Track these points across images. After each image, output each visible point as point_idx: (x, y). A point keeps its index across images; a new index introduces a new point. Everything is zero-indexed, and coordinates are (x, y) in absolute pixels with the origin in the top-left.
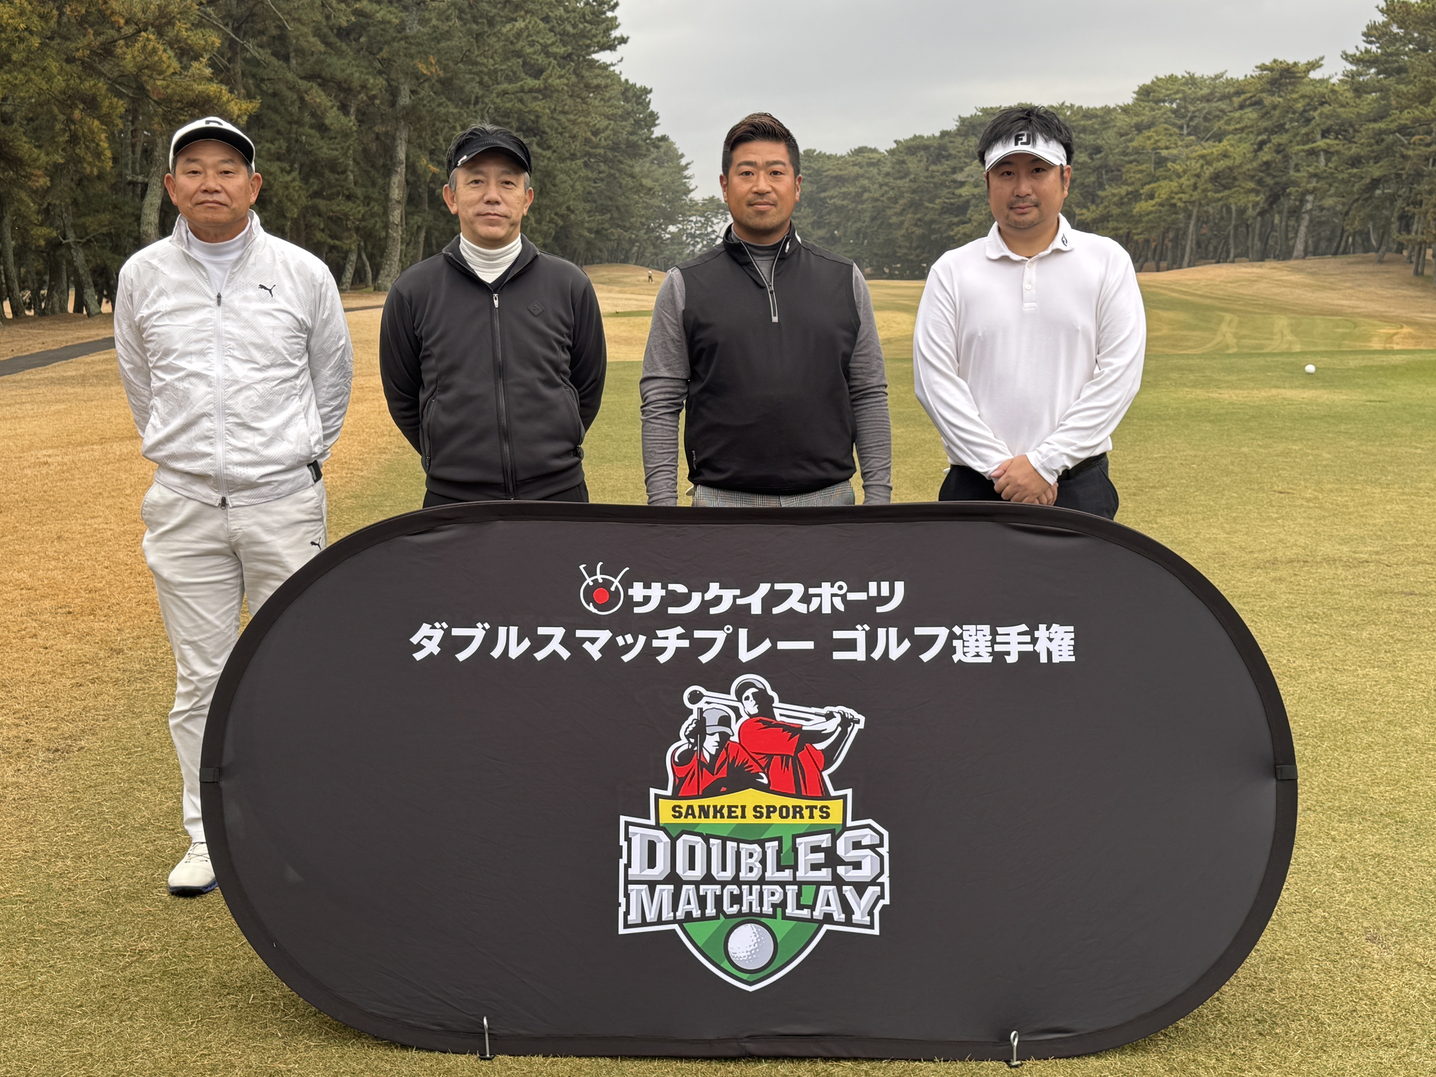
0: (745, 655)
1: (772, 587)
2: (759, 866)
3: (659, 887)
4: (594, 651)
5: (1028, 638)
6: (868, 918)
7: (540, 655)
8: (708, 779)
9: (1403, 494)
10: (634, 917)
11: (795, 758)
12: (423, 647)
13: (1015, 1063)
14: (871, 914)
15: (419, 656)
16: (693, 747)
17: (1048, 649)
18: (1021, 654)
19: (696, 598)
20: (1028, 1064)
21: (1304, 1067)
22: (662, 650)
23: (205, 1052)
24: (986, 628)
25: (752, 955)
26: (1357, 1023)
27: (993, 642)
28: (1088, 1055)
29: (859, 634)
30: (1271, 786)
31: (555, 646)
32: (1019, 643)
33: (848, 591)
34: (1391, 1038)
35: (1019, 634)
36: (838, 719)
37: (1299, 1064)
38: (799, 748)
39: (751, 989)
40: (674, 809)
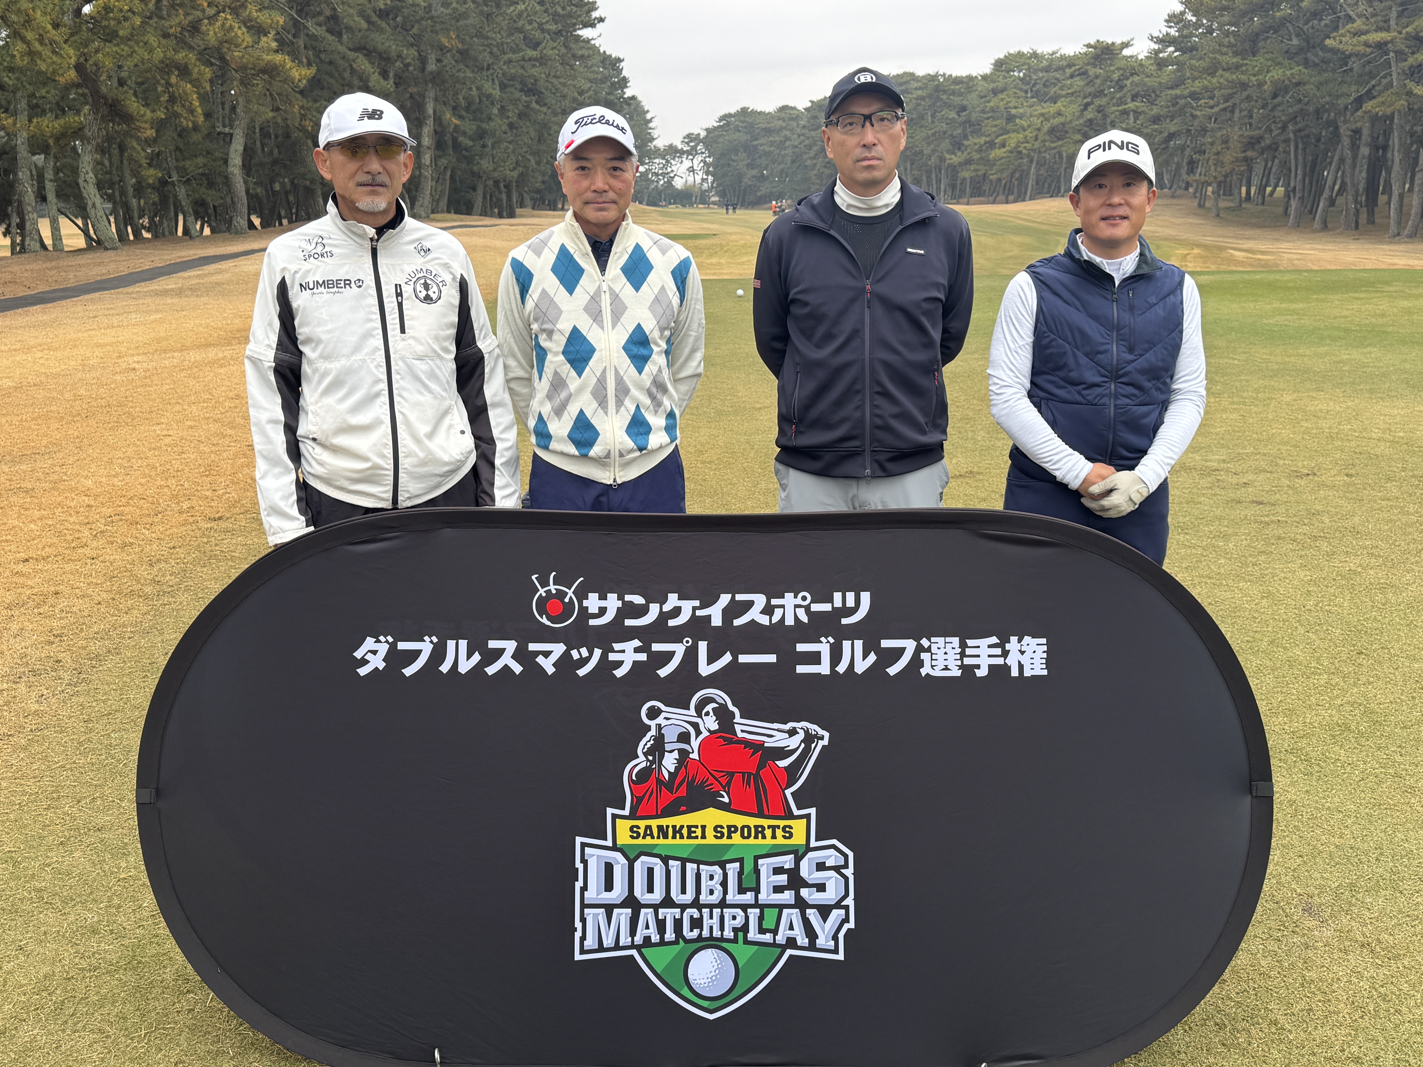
0: (705, 669)
1: (733, 597)
2: (720, 888)
3: (616, 911)
4: (548, 665)
5: (998, 651)
6: (832, 943)
7: (491, 670)
8: (668, 797)
10: (590, 942)
11: (757, 776)
12: (368, 662)
14: (835, 938)
15: (363, 671)
16: (651, 765)
17: (1019, 662)
18: (990, 666)
19: (654, 609)
22: (619, 664)
24: (956, 641)
25: (713, 981)
27: (963, 655)
29: (823, 647)
30: (1246, 805)
31: (506, 660)
32: (989, 656)
33: (812, 602)
35: (990, 646)
36: (801, 735)
38: (761, 766)
39: (712, 1017)
40: (631, 829)
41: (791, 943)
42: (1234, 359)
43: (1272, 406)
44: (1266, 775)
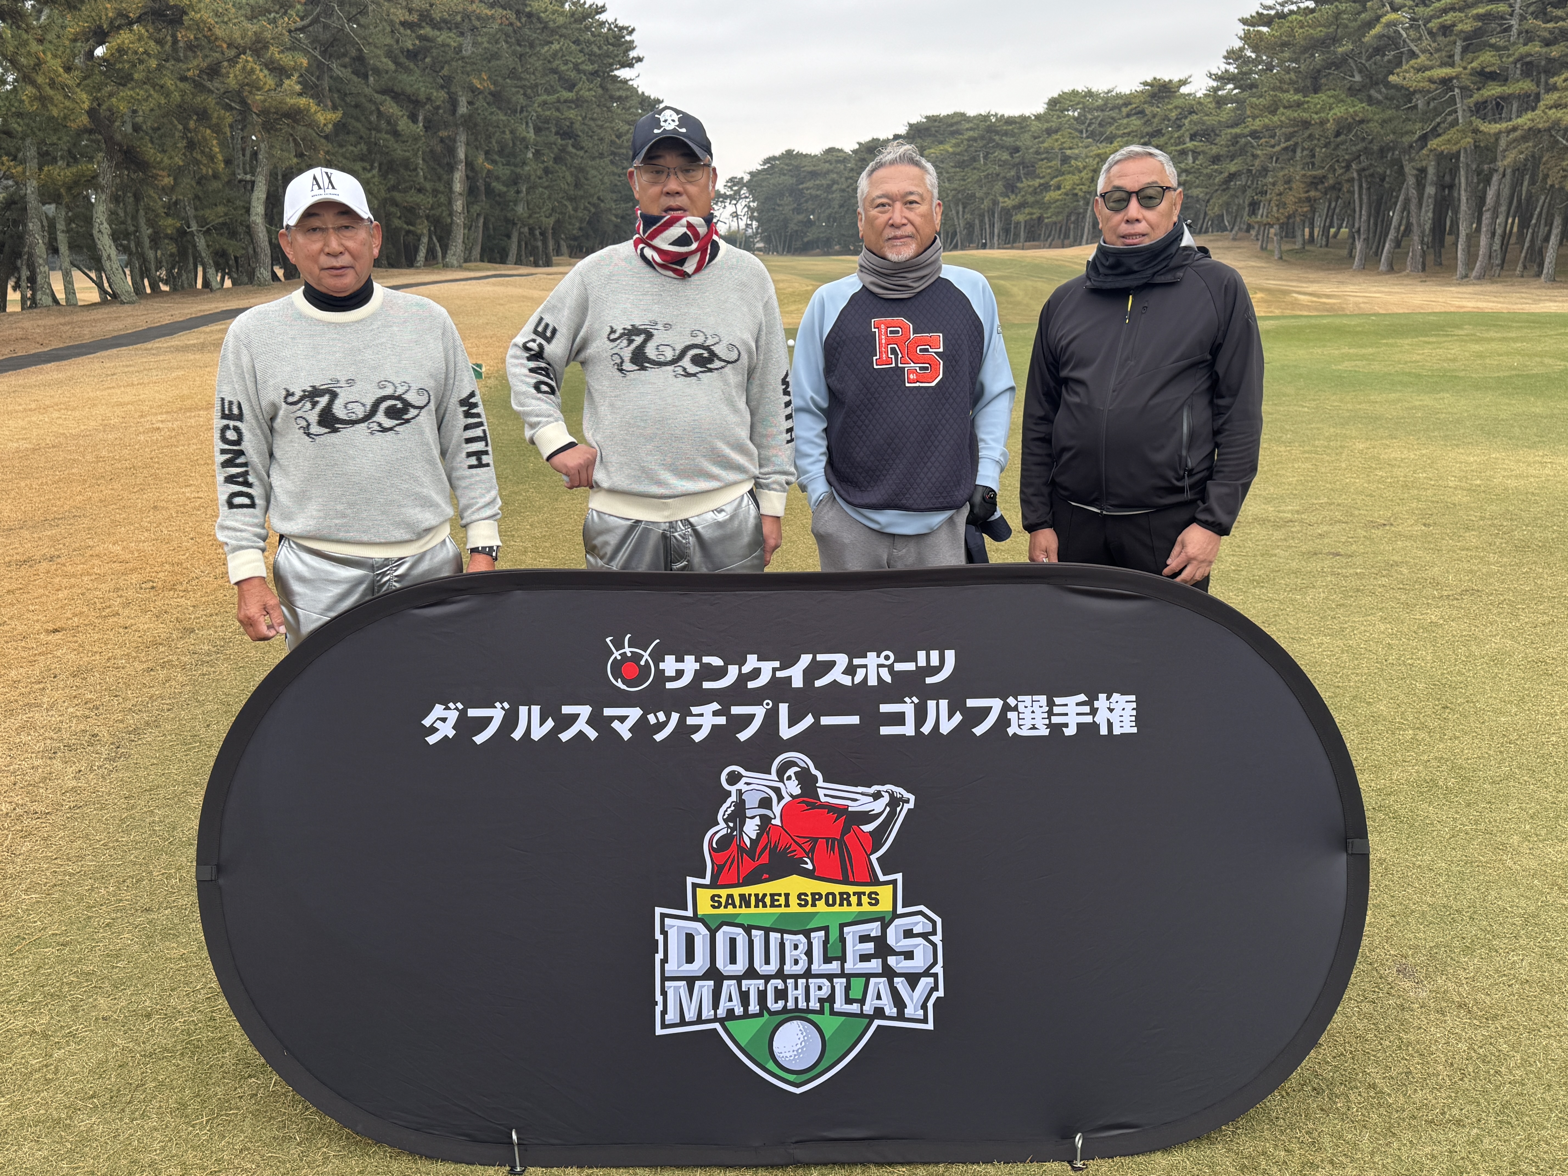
0: (786, 732)
1: (814, 658)
2: (805, 958)
3: (698, 983)
4: (624, 730)
5: (1087, 709)
6: (921, 1012)
7: (565, 736)
8: (749, 865)
10: (672, 1016)
11: (841, 843)
12: (437, 730)
13: (1079, 1164)
14: (924, 1007)
15: (432, 740)
16: (732, 832)
17: (1108, 720)
18: (1079, 725)
19: (733, 671)
20: (1092, 1164)
22: (698, 728)
24: (1043, 699)
25: (799, 1054)
27: (1050, 713)
29: (908, 708)
30: (1342, 861)
31: (581, 725)
32: (1078, 714)
33: (895, 661)
35: (1078, 704)
36: (886, 799)
37: (1372, 1154)
38: (846, 830)
39: (798, 1091)
40: (712, 898)
41: (879, 1013)
42: (1304, 407)
43: (1344, 456)
44: (1362, 833)
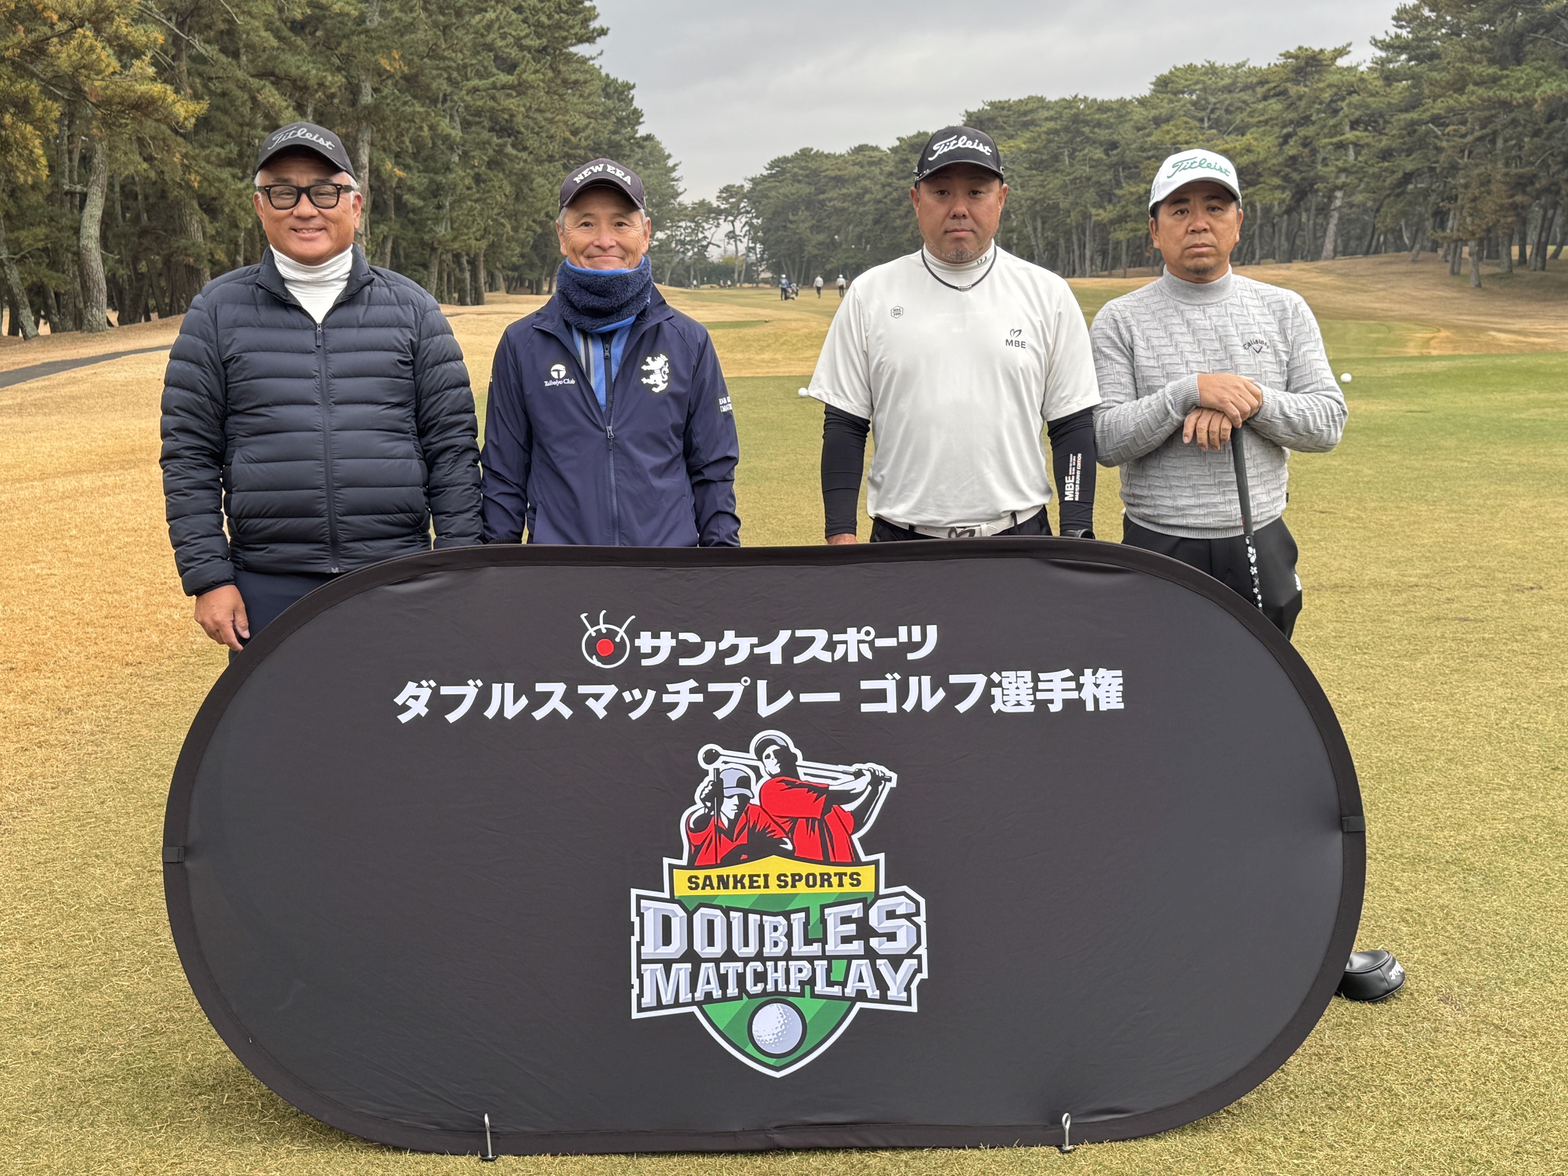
0: (765, 710)
1: (793, 634)
2: (785, 940)
3: (675, 966)
4: (599, 709)
5: (1072, 685)
6: (905, 994)
7: (539, 714)
8: (727, 846)
9: (1452, 511)
10: (648, 999)
11: (822, 821)
12: (409, 708)
13: (1068, 1148)
14: (908, 989)
15: (404, 718)
16: (710, 812)
17: (1095, 696)
18: (1065, 701)
19: (710, 648)
20: (1082, 1148)
21: (1379, 1144)
22: (673, 706)
23: (176, 1160)
24: (1028, 675)
25: (779, 1037)
26: (1433, 1093)
27: (1035, 689)
28: (1146, 1136)
29: (889, 684)
30: (1337, 839)
31: (555, 703)
32: (1063, 690)
33: (876, 637)
34: (1471, 1109)
35: (1063, 680)
36: (868, 777)
37: (1374, 1140)
38: (826, 810)
39: (778, 1075)
40: (690, 880)
41: (862, 995)
44: (1357, 809)
